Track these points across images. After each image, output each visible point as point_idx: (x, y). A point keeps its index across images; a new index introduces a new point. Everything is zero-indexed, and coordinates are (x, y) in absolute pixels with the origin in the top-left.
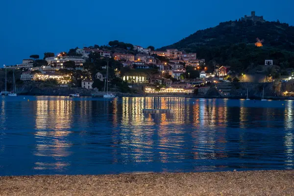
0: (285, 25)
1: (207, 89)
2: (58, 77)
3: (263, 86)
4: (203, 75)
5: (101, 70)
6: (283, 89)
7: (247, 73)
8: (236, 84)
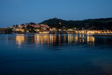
0: (62, 20)
1: (53, 32)
2: (21, 30)
3: (64, 32)
4: (50, 29)
5: (30, 29)
6: (68, 32)
7: (60, 29)
8: (58, 31)
